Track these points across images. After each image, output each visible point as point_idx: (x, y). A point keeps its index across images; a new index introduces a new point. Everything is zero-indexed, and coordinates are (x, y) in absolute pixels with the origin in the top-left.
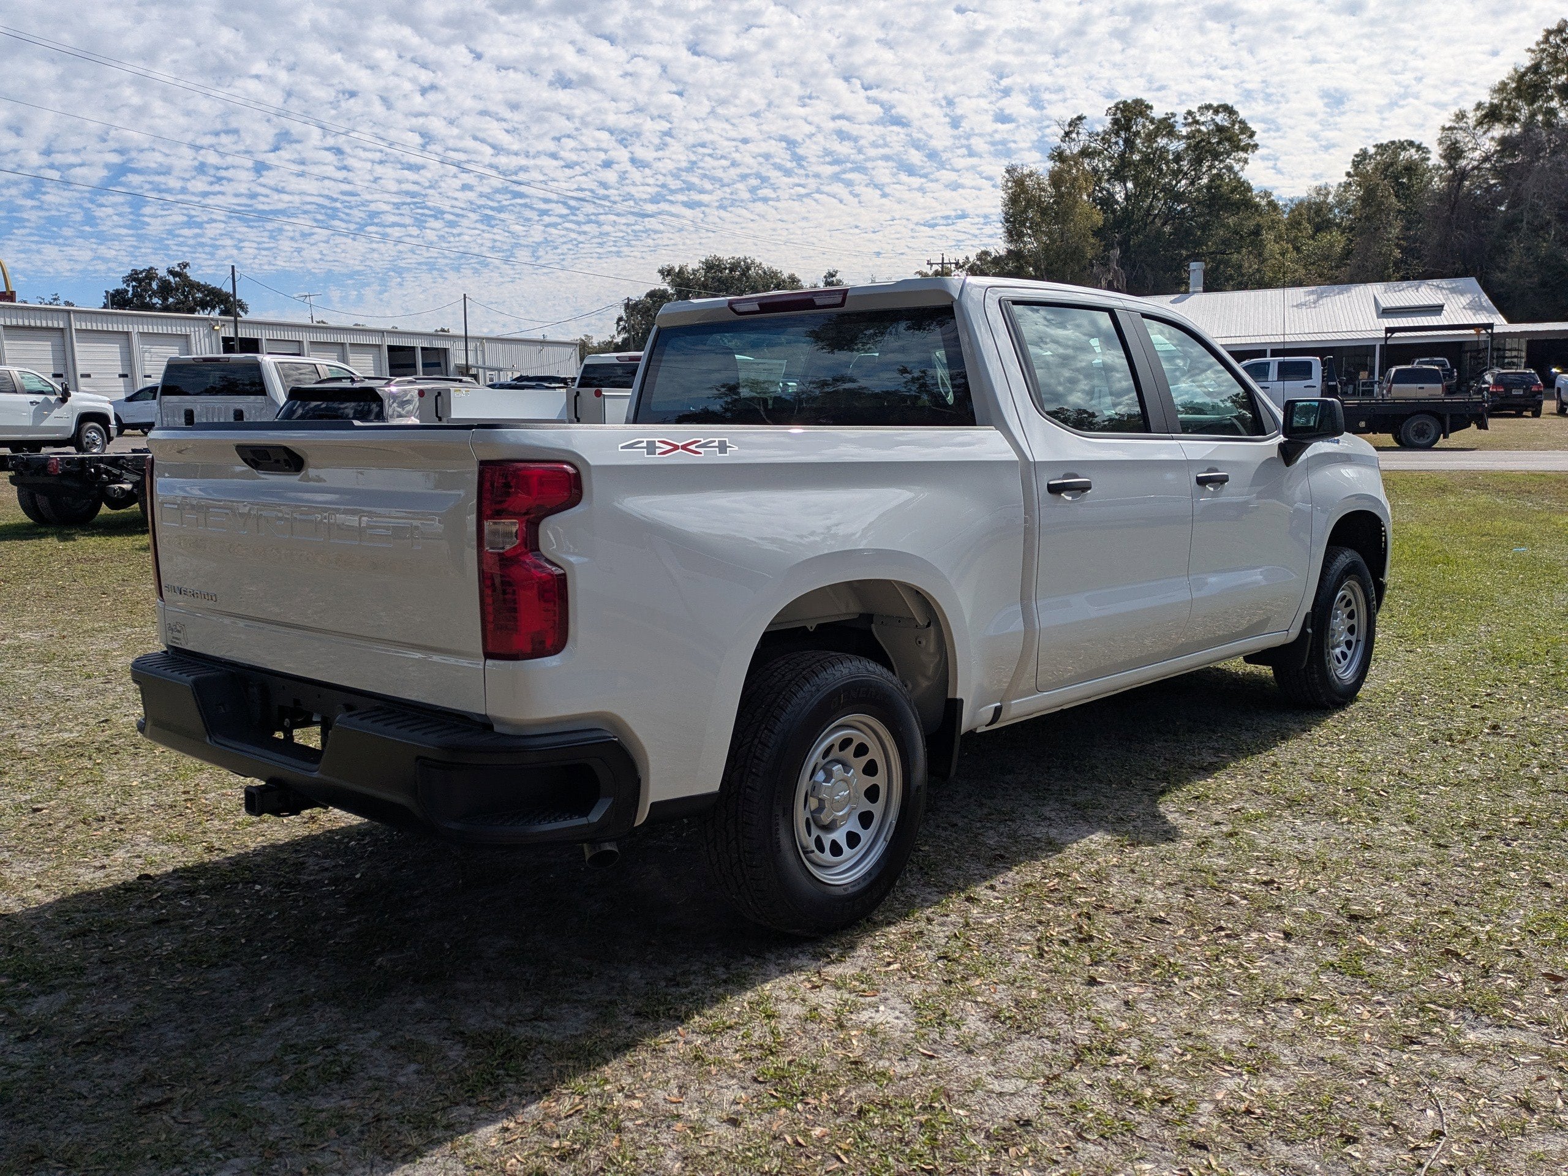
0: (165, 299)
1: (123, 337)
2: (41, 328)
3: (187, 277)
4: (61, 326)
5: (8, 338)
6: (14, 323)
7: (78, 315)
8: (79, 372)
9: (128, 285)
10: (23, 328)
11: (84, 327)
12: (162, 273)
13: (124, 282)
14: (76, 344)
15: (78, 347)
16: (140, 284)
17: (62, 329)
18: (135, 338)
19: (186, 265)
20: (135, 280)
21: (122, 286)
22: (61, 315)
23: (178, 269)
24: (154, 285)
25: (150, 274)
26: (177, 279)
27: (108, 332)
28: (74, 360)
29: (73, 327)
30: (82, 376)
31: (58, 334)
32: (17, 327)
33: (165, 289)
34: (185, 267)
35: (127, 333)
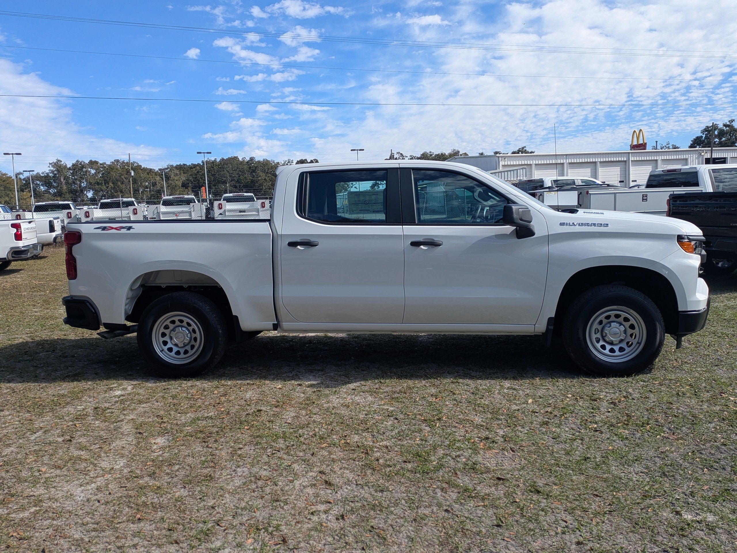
0: (720, 139)
1: (655, 162)
2: (616, 161)
3: (732, 126)
4: (625, 159)
5: (601, 167)
6: (604, 160)
7: (633, 154)
8: (631, 179)
9: (703, 134)
10: (609, 162)
11: (635, 159)
12: (721, 126)
13: (701, 133)
14: (631, 167)
15: (631, 168)
16: (709, 133)
17: (625, 161)
18: (659, 162)
19: (733, 121)
20: (706, 131)
21: (700, 134)
22: (625, 155)
23: (728, 123)
24: (716, 133)
25: (714, 127)
26: (728, 128)
27: (647, 160)
28: (629, 174)
29: (630, 159)
30: (633, 181)
31: (624, 163)
32: (606, 162)
33: (722, 133)
34: (732, 122)
35: (656, 160)
